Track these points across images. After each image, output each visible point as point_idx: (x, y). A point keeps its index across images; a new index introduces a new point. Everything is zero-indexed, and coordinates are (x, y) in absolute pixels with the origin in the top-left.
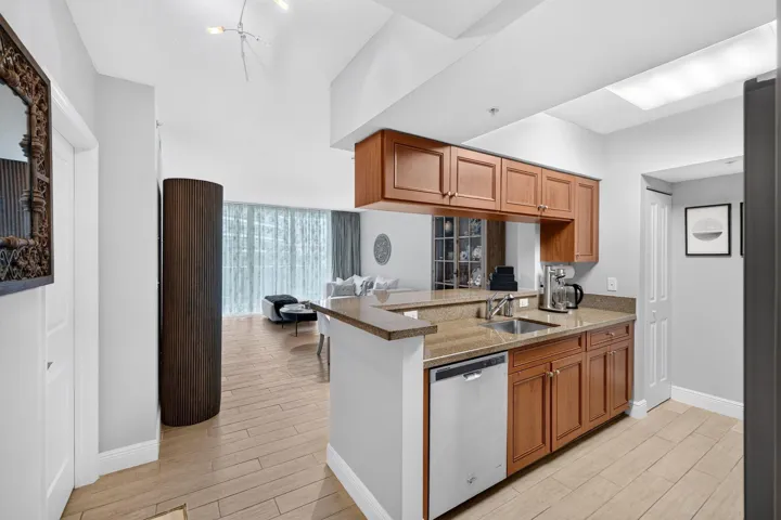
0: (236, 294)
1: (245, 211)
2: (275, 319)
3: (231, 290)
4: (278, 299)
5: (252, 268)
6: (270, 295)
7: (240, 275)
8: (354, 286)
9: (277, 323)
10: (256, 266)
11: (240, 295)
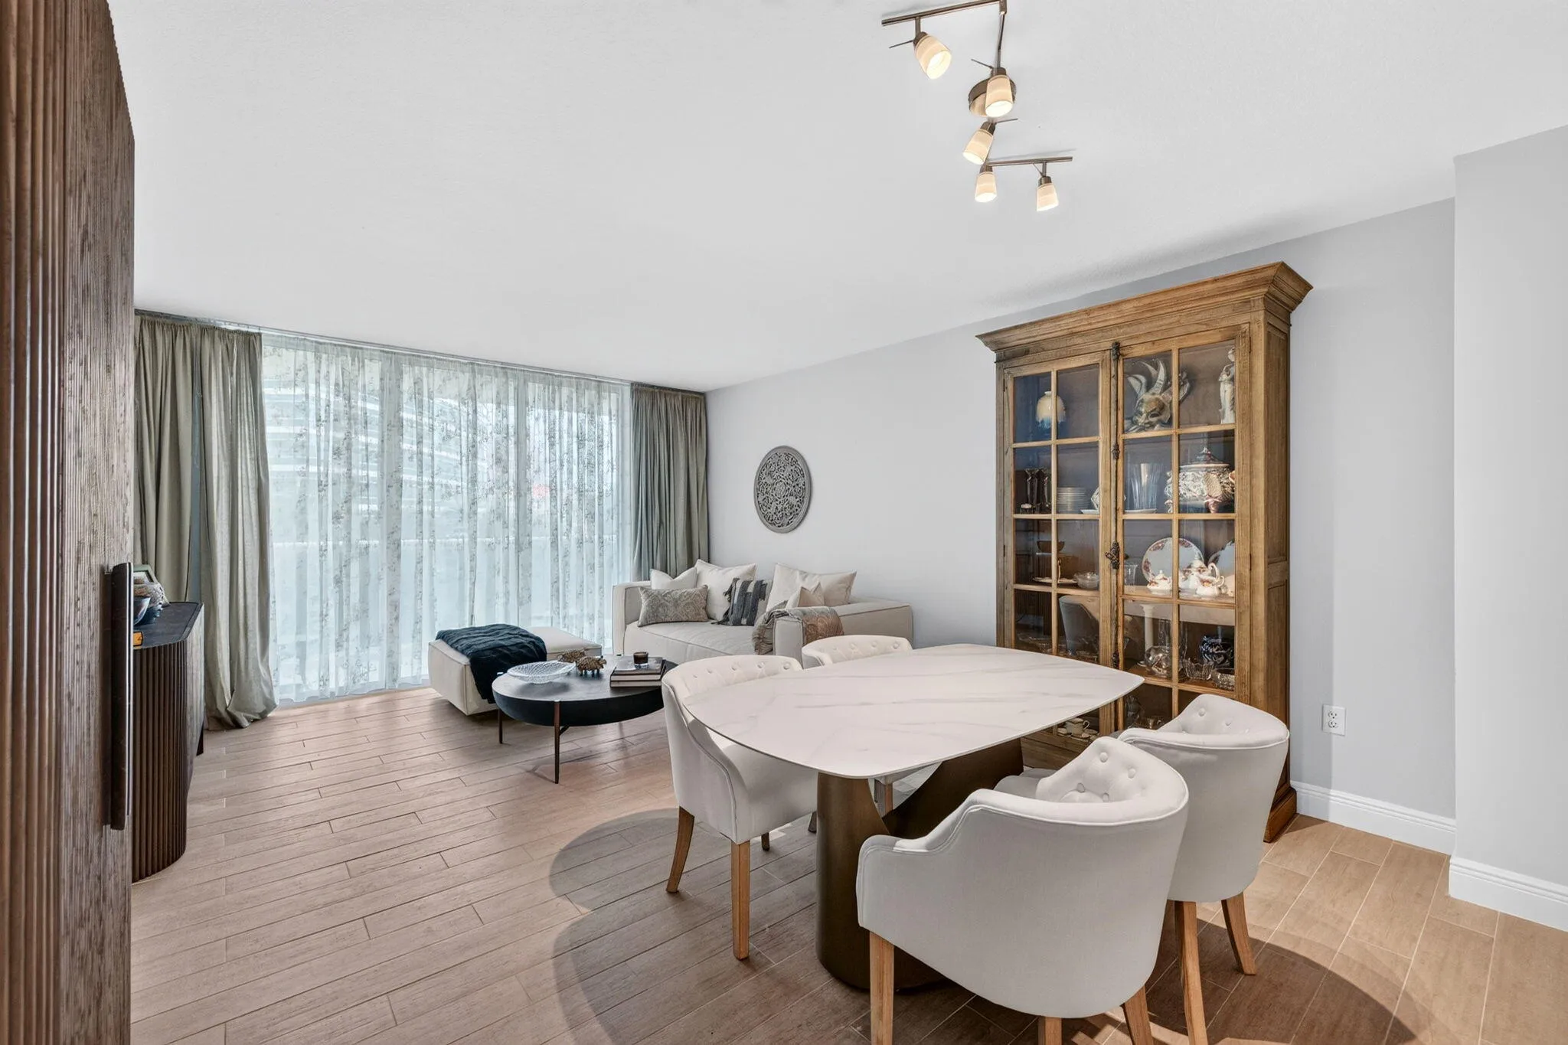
0: (343, 630)
1: (373, 372)
2: (474, 704)
3: (323, 616)
4: (482, 643)
5: (394, 546)
6: (454, 626)
7: (355, 568)
8: (706, 593)
9: (479, 719)
10: (408, 543)
11: (354, 631)
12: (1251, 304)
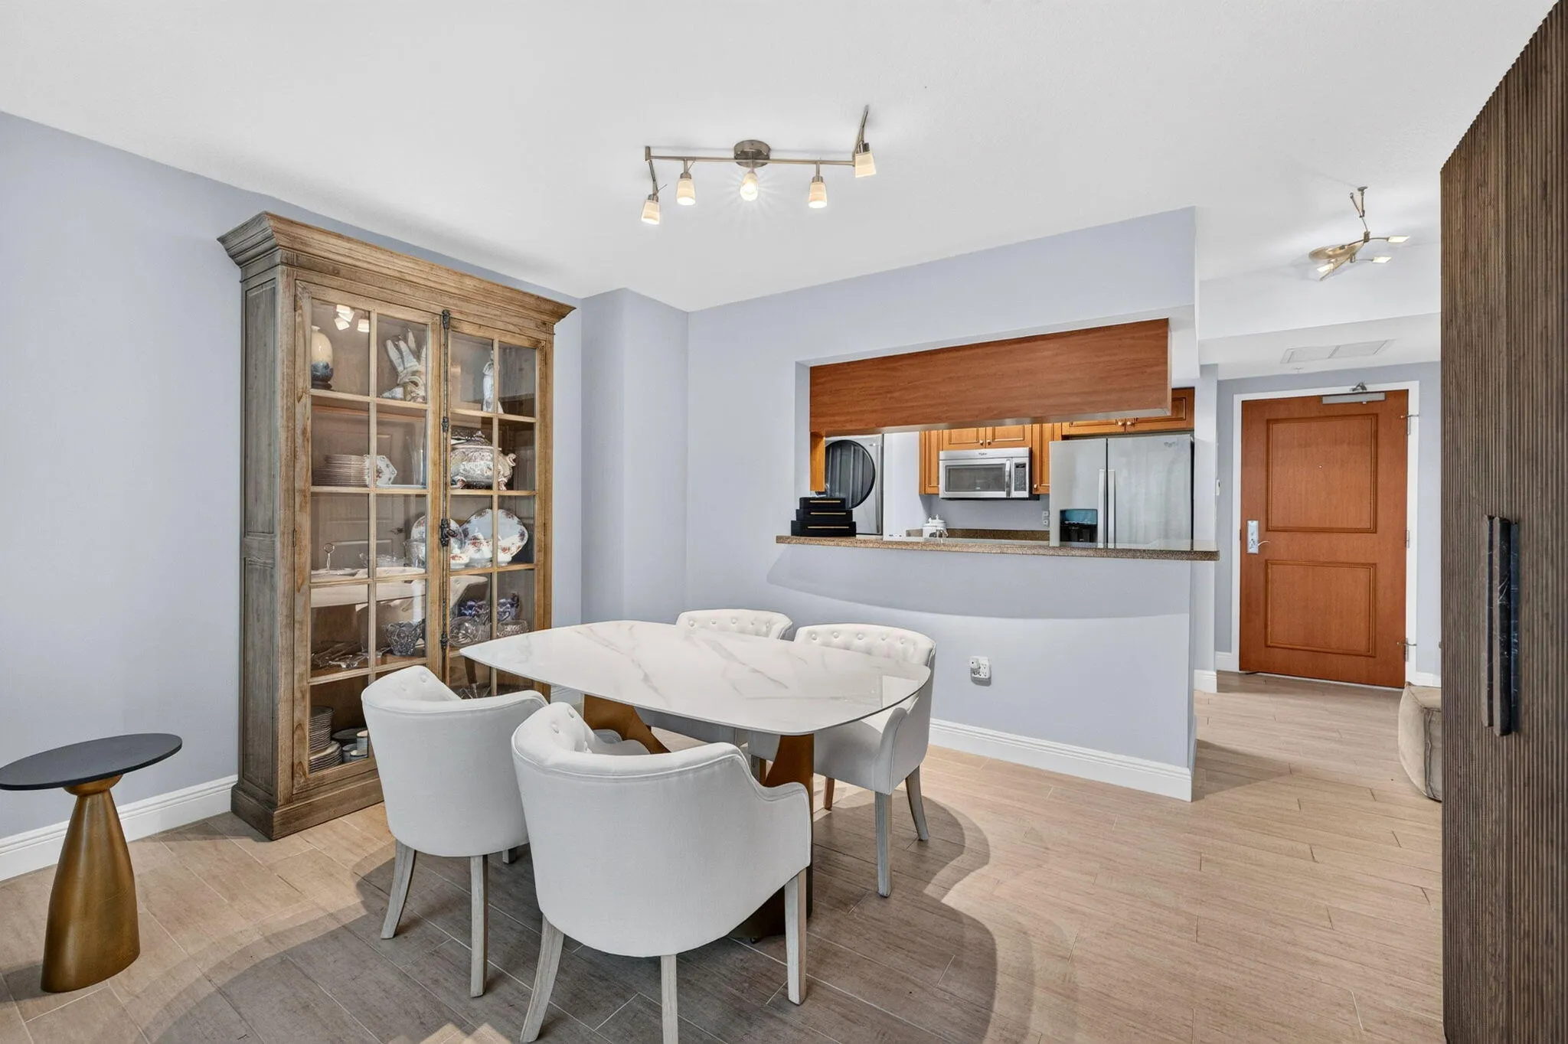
12: (547, 327)
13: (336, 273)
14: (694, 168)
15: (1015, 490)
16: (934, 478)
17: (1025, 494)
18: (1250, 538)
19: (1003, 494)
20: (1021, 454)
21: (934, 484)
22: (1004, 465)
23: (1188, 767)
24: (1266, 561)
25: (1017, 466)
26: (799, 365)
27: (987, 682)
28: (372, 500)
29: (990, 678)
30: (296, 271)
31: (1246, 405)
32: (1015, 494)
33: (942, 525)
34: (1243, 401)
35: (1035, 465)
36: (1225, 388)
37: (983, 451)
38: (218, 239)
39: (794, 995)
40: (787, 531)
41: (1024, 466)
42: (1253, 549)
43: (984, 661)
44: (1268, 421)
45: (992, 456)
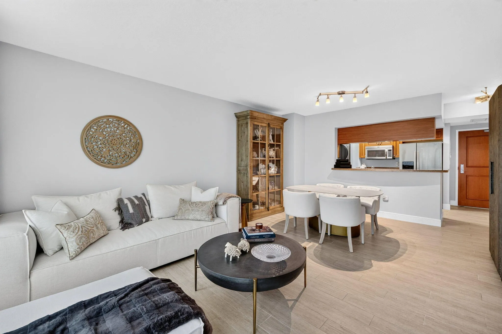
12: (283, 124)
13: (255, 119)
14: (330, 96)
15: (388, 156)
16: (364, 153)
17: (391, 158)
18: (461, 169)
19: (385, 158)
20: (390, 147)
21: (364, 155)
22: (385, 150)
23: (440, 219)
24: (467, 175)
25: (389, 150)
26: (335, 128)
27: (387, 201)
28: (259, 160)
29: (388, 200)
30: (252, 120)
31: (460, 133)
32: (388, 158)
33: (366, 166)
34: (459, 132)
35: (394, 150)
36: (453, 128)
37: (378, 146)
38: (234, 114)
39: (363, 242)
40: (333, 167)
41: (391, 150)
42: (462, 172)
43: (386, 196)
44: (467, 137)
45: (381, 148)
